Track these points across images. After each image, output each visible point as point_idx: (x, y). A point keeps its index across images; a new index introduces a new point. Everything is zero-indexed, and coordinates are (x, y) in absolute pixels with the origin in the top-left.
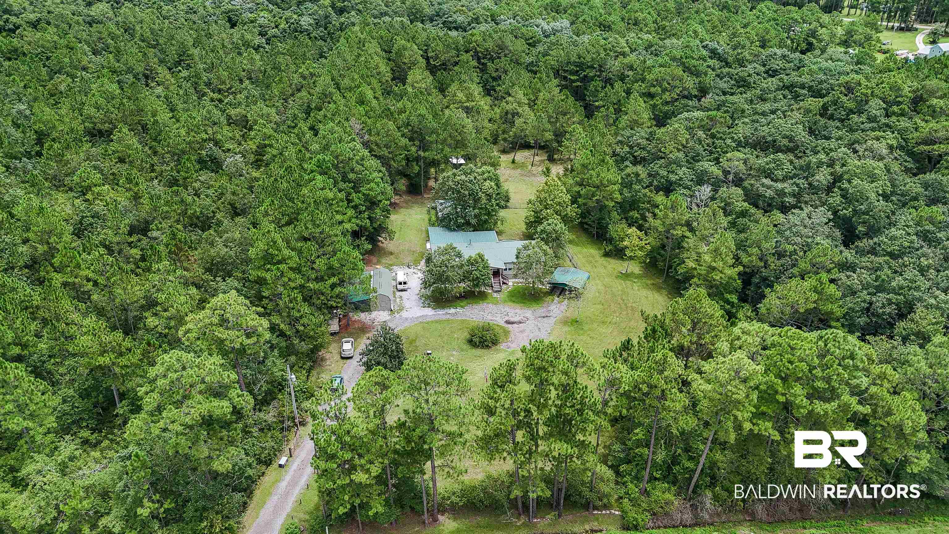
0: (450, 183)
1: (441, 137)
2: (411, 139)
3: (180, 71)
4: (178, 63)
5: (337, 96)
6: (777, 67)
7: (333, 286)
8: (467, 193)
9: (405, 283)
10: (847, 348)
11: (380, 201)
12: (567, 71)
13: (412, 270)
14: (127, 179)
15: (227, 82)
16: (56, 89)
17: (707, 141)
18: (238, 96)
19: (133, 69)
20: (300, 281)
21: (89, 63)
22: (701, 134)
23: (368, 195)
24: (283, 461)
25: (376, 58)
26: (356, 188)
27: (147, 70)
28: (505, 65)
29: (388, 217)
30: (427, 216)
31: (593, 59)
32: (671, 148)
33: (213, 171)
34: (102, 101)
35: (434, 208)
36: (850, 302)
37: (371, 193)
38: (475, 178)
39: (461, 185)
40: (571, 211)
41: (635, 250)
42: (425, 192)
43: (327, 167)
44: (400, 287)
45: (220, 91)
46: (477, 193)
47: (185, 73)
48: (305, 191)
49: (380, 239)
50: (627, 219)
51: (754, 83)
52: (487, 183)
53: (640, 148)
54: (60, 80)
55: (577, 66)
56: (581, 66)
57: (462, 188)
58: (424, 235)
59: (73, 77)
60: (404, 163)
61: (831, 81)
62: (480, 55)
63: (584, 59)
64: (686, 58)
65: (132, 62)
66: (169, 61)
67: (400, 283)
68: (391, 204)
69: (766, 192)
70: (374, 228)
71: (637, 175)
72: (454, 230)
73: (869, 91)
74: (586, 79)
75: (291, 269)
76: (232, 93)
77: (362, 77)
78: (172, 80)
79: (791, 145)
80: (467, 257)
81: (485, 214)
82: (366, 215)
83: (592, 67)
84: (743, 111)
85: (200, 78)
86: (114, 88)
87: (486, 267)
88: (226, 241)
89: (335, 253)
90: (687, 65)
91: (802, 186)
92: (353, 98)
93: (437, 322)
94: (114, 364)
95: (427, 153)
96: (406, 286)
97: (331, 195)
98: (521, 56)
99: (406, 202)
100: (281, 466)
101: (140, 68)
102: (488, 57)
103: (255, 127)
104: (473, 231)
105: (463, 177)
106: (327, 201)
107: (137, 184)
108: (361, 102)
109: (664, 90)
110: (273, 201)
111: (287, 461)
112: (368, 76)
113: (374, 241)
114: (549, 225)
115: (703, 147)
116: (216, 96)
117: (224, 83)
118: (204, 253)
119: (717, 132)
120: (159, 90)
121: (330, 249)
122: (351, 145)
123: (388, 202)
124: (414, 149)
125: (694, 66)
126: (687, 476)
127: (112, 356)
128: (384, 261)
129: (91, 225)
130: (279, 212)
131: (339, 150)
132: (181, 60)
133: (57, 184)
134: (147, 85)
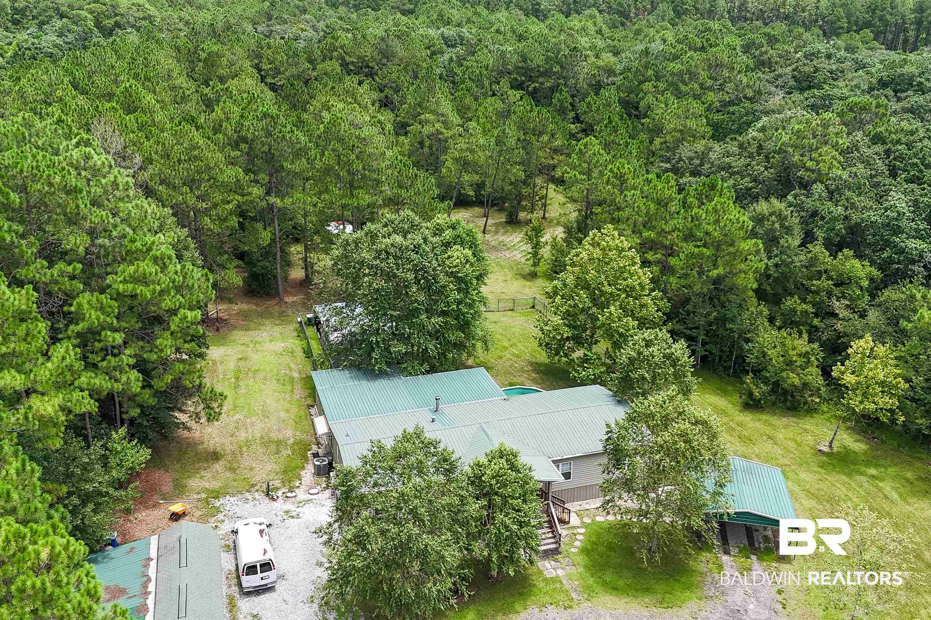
0: (366, 255)
1: (318, 164)
8: (410, 276)
11: (173, 312)
13: (280, 506)
23: (133, 296)
29: (202, 356)
30: (298, 342)
35: (315, 322)
37: (140, 289)
40: (654, 306)
42: (286, 291)
46: (435, 277)
49: (182, 417)
53: (732, 174)
58: (299, 391)
60: (234, 221)
67: (251, 569)
68: (206, 321)
70: (158, 394)
72: (382, 374)
95: (288, 201)
99: (245, 316)
104: (428, 372)
113: (163, 426)
123: (198, 314)
124: (256, 191)
128: (192, 485)
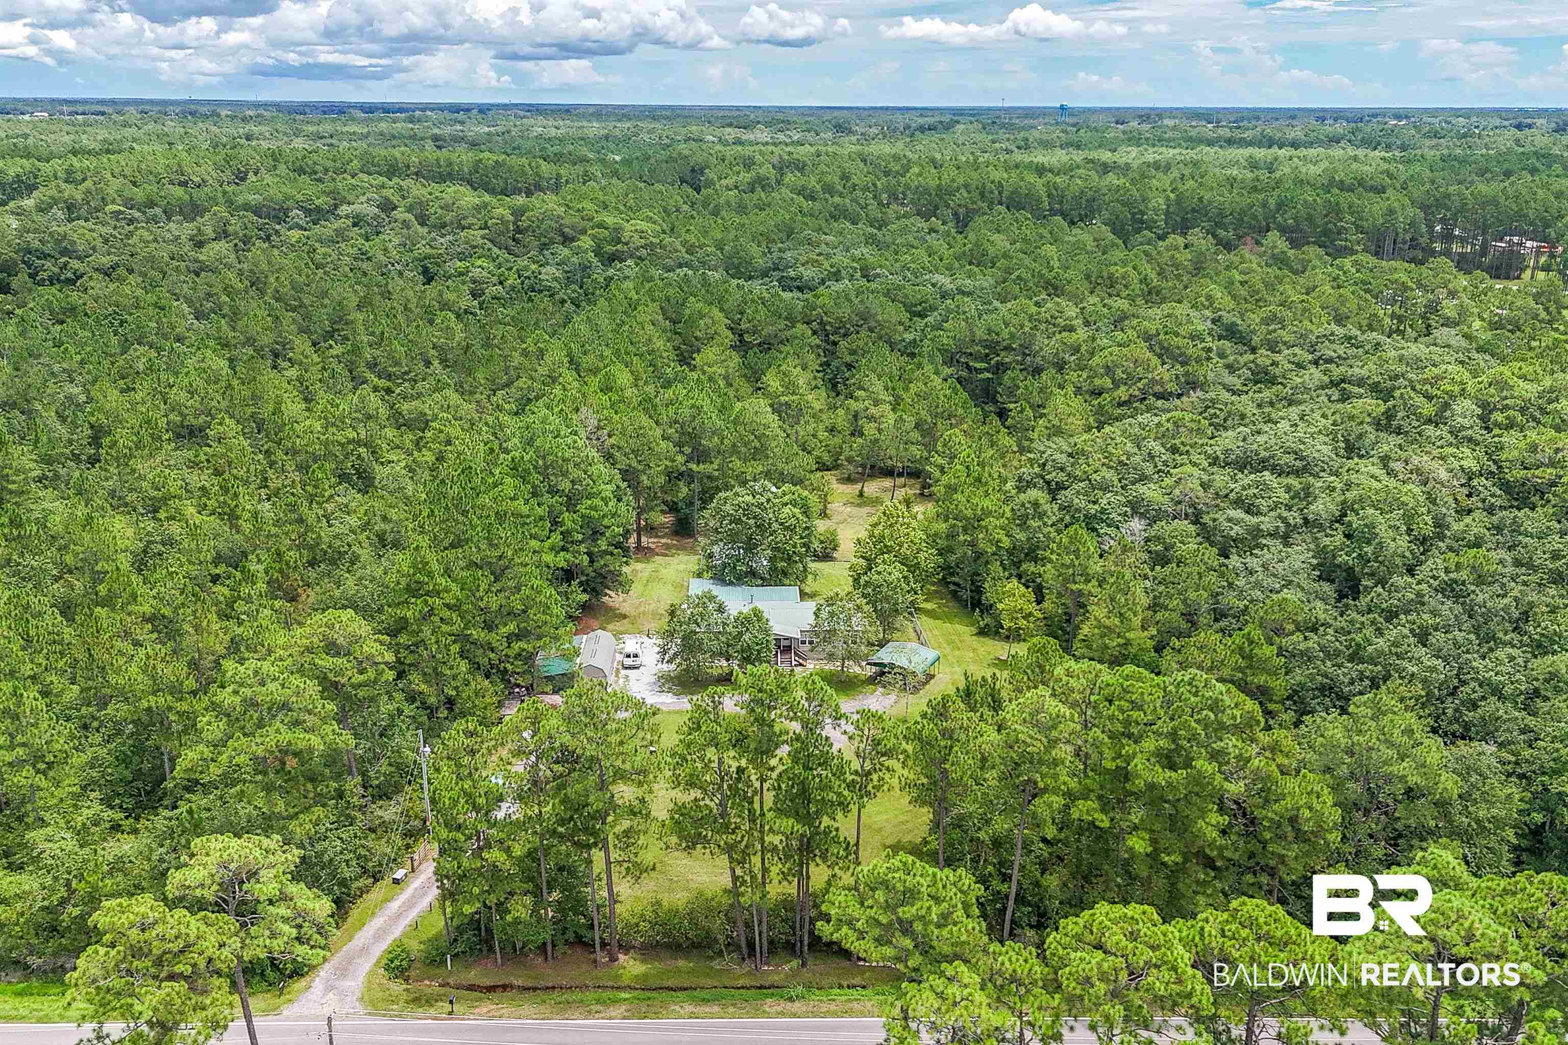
2: (679, 445)
3: (331, 347)
4: (330, 335)
5: (569, 376)
6: (1333, 354)
7: (511, 638)
9: (636, 656)
10: (1207, 695)
12: (971, 354)
13: (653, 641)
14: (221, 487)
15: (404, 362)
16: (131, 367)
17: (1164, 457)
18: (420, 384)
19: (255, 341)
20: (458, 625)
21: (188, 330)
22: (1156, 447)
23: (589, 517)
24: (399, 874)
25: (649, 327)
26: (571, 503)
27: (277, 343)
28: (866, 344)
30: (696, 566)
31: (1012, 336)
32: (1098, 464)
33: (359, 491)
34: (199, 383)
36: (1299, 676)
37: (593, 513)
38: (768, 500)
39: (744, 510)
40: (928, 558)
41: (1017, 619)
43: (524, 470)
44: (629, 662)
45: (389, 377)
46: (770, 524)
47: (338, 350)
48: (486, 500)
49: (607, 591)
50: (1019, 577)
51: (1284, 377)
52: (786, 510)
54: (138, 353)
55: (986, 347)
56: (993, 347)
57: (744, 515)
58: (684, 593)
59: (159, 350)
61: (1410, 376)
62: (828, 328)
63: (997, 334)
64: (1166, 333)
65: (255, 329)
66: (316, 332)
67: (629, 656)
69: (1232, 529)
70: (598, 574)
71: (1036, 504)
72: (731, 583)
73: (1457, 389)
74: (999, 369)
75: (447, 606)
76: (409, 380)
77: (617, 353)
78: (315, 356)
79: (1298, 464)
80: (734, 613)
81: (782, 559)
82: (583, 548)
83: (1008, 348)
84: (1243, 417)
85: (360, 355)
86: (221, 364)
87: (767, 631)
88: (360, 579)
89: (518, 589)
90: (1166, 345)
91: (1292, 522)
92: (594, 382)
93: (677, 712)
94: (170, 709)
96: (638, 662)
97: (525, 510)
98: (895, 331)
100: (396, 882)
101: (266, 339)
102: (842, 331)
103: (433, 424)
104: (763, 586)
105: (749, 498)
106: (517, 515)
107: (236, 495)
108: (606, 389)
109: (1116, 384)
110: (432, 511)
111: (406, 875)
112: (627, 353)
113: (596, 592)
114: (879, 573)
115: (1156, 466)
116: (383, 383)
117: (397, 363)
118: (324, 593)
119: (1182, 443)
120: (293, 373)
121: (512, 584)
122: (569, 440)
124: (680, 459)
125: (1178, 348)
126: (998, 906)
127: (169, 698)
128: (610, 627)
129: (160, 555)
130: (441, 529)
131: (548, 446)
132: (334, 330)
133: (114, 502)
134: (275, 367)
